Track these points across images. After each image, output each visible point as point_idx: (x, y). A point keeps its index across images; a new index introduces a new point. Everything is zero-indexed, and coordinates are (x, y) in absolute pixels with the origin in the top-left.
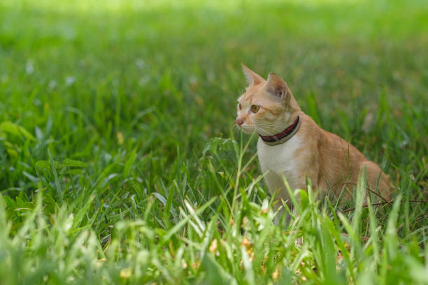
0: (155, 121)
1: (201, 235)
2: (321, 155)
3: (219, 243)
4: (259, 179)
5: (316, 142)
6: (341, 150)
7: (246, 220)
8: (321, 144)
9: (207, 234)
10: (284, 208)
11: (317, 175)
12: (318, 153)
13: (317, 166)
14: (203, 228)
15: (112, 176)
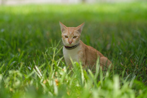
0: (32, 45)
1: (40, 78)
2: (86, 54)
3: (46, 81)
4: (62, 58)
5: (84, 49)
6: (93, 52)
7: (57, 73)
8: (86, 50)
9: (43, 77)
10: (72, 71)
11: (85, 61)
12: (85, 53)
13: (85, 58)
14: (41, 75)
15: (14, 62)
